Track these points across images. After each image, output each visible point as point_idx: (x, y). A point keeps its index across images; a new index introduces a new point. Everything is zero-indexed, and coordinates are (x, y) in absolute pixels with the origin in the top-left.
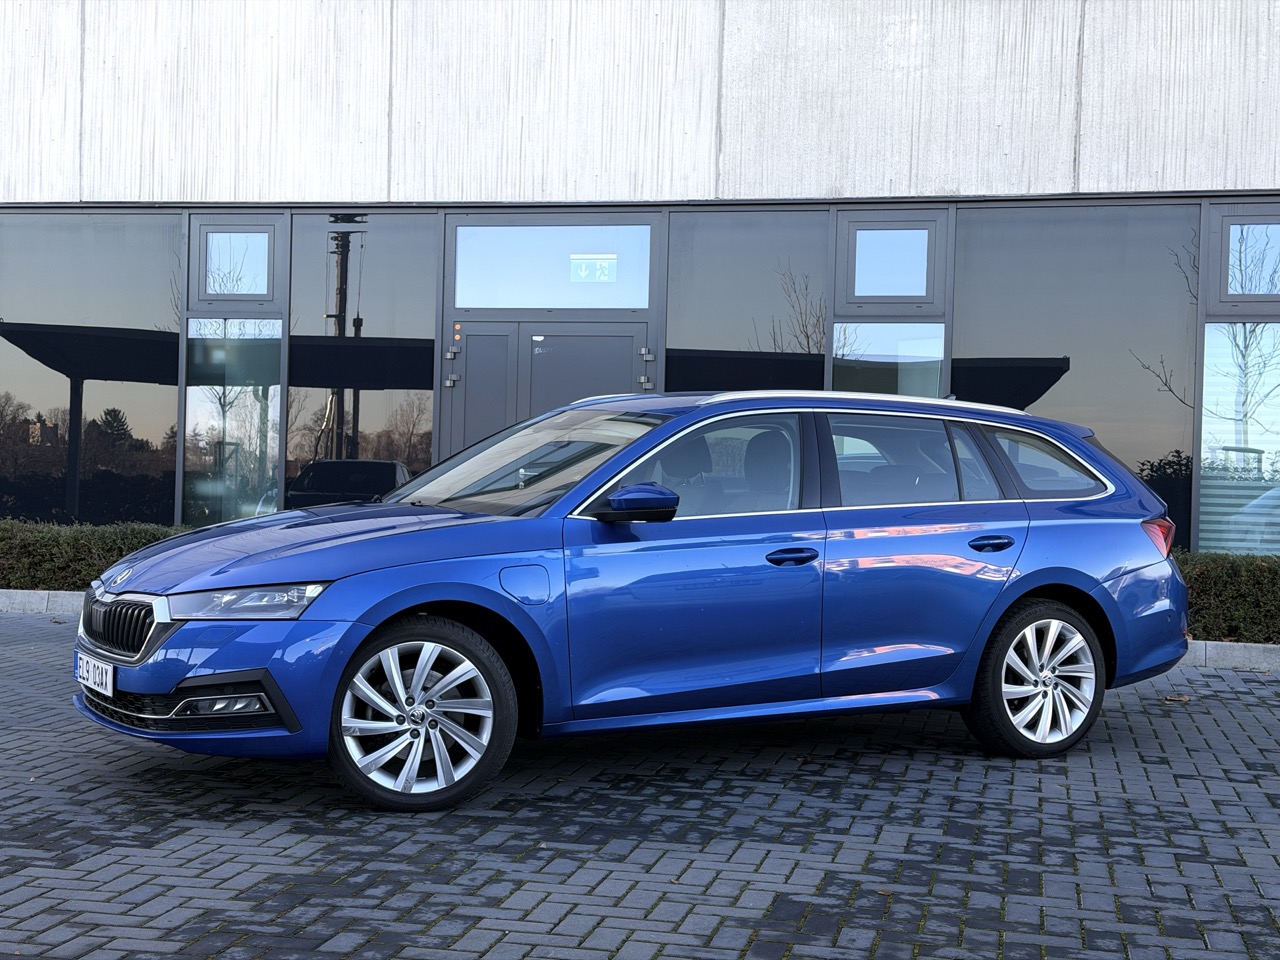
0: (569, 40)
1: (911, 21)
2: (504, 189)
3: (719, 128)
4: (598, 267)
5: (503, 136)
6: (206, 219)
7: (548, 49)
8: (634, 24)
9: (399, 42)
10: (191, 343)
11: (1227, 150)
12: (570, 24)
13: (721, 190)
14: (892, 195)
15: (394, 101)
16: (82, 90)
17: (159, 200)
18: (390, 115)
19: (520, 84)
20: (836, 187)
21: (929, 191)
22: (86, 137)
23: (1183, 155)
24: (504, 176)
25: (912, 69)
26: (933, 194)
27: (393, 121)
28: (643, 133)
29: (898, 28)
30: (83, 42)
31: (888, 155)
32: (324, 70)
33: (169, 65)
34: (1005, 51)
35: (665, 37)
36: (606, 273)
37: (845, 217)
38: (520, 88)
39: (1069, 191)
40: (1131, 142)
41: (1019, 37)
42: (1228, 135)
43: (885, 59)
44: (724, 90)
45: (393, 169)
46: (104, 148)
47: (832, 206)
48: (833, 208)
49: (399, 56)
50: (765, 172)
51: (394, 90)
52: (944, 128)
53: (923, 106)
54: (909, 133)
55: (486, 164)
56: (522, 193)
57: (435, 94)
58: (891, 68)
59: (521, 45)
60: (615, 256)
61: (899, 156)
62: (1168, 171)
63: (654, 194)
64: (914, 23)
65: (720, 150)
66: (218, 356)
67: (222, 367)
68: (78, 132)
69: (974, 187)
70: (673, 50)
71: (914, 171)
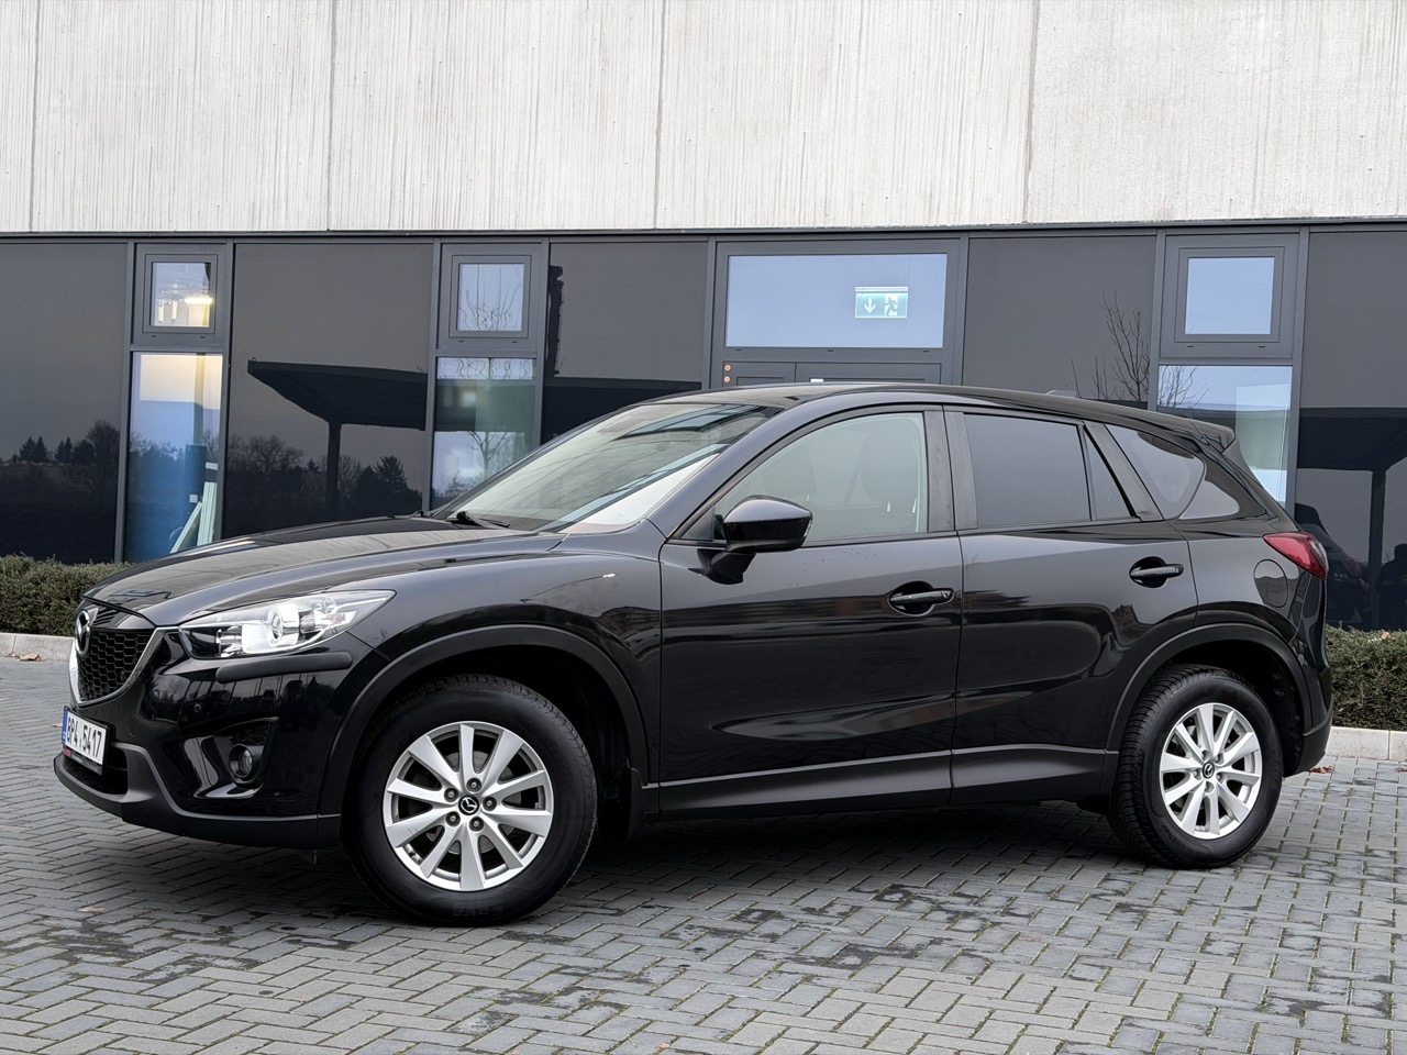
0: (859, 46)
1: (1258, 16)
2: (782, 214)
3: (1029, 142)
4: (887, 301)
5: (782, 154)
6: (458, 249)
7: (836, 55)
8: (933, 27)
9: (671, 51)
10: (439, 385)
12: (861, 28)
13: (1029, 212)
14: (1232, 218)
15: (663, 117)
16: (331, 110)
17: (410, 229)
18: (658, 132)
19: (803, 94)
20: (1165, 209)
21: (1278, 212)
22: (335, 160)
24: (782, 199)
25: (1258, 72)
26: (1281, 217)
27: (662, 139)
28: (940, 149)
29: (1243, 24)
30: (333, 57)
31: (1228, 172)
32: (587, 84)
33: (423, 81)
34: (1371, 50)
35: (969, 39)
36: (896, 307)
37: (1176, 243)
38: (802, 100)
41: (1388, 33)
43: (1227, 60)
44: (1036, 100)
45: (660, 193)
46: (353, 172)
47: (1159, 231)
48: (1161, 234)
49: (670, 68)
50: (1081, 192)
51: (664, 104)
52: (1296, 138)
53: (1271, 114)
54: (1254, 145)
55: (762, 185)
56: (802, 217)
57: (709, 109)
58: (1234, 70)
59: (806, 51)
60: (906, 288)
61: (1241, 172)
63: (951, 219)
64: (1262, 19)
65: (1030, 167)
66: (469, 399)
67: (472, 410)
68: (326, 156)
69: (1330, 208)
70: (978, 53)
71: (1259, 189)
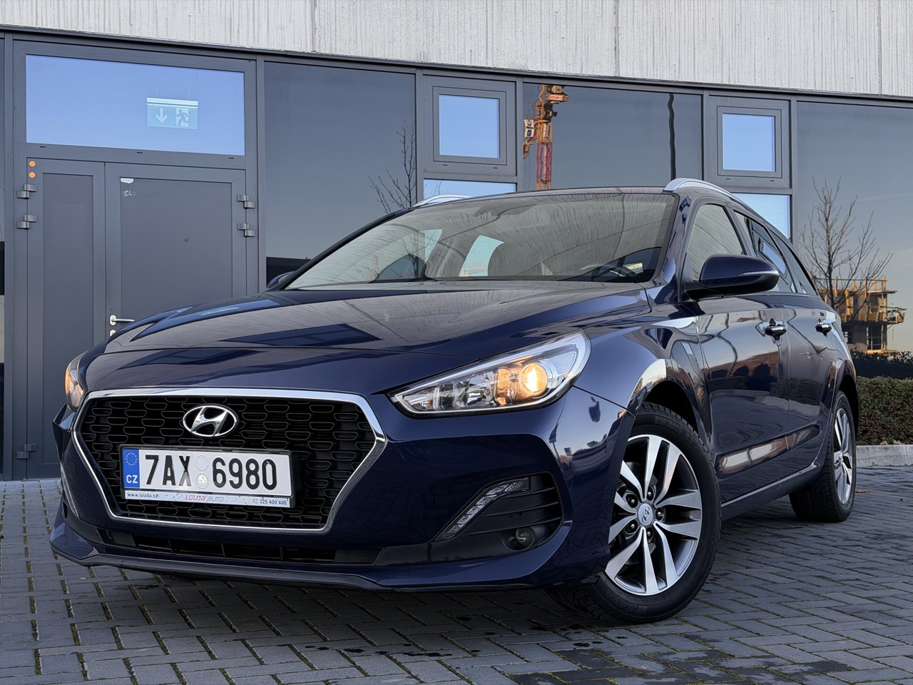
4: (178, 113)
11: (722, 52)
13: (317, 44)
14: (473, 65)
20: (424, 52)
21: (503, 63)
23: (693, 53)
26: (507, 67)
31: (468, 28)
36: (187, 119)
37: (430, 82)
39: (612, 75)
40: (656, 38)
42: (723, 40)
47: (418, 70)
48: (419, 72)
50: (359, 31)
54: (485, 9)
60: (196, 103)
61: (477, 30)
62: (683, 64)
65: (315, 5)
69: (539, 64)
71: (490, 45)
